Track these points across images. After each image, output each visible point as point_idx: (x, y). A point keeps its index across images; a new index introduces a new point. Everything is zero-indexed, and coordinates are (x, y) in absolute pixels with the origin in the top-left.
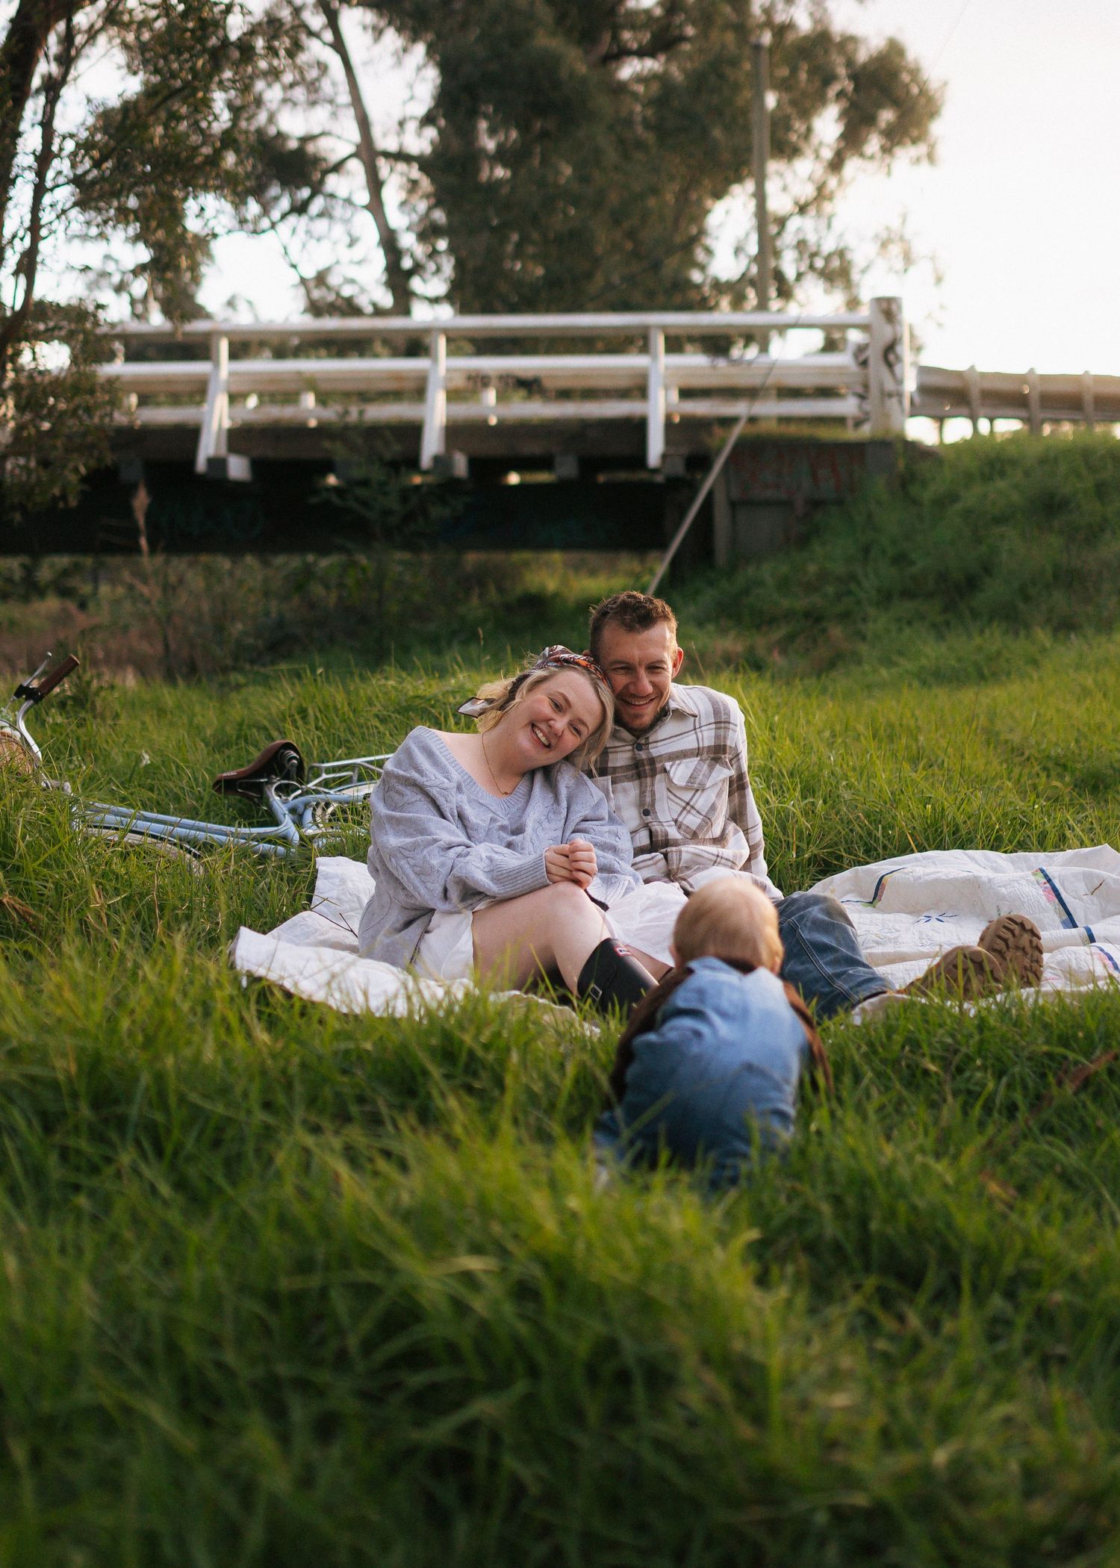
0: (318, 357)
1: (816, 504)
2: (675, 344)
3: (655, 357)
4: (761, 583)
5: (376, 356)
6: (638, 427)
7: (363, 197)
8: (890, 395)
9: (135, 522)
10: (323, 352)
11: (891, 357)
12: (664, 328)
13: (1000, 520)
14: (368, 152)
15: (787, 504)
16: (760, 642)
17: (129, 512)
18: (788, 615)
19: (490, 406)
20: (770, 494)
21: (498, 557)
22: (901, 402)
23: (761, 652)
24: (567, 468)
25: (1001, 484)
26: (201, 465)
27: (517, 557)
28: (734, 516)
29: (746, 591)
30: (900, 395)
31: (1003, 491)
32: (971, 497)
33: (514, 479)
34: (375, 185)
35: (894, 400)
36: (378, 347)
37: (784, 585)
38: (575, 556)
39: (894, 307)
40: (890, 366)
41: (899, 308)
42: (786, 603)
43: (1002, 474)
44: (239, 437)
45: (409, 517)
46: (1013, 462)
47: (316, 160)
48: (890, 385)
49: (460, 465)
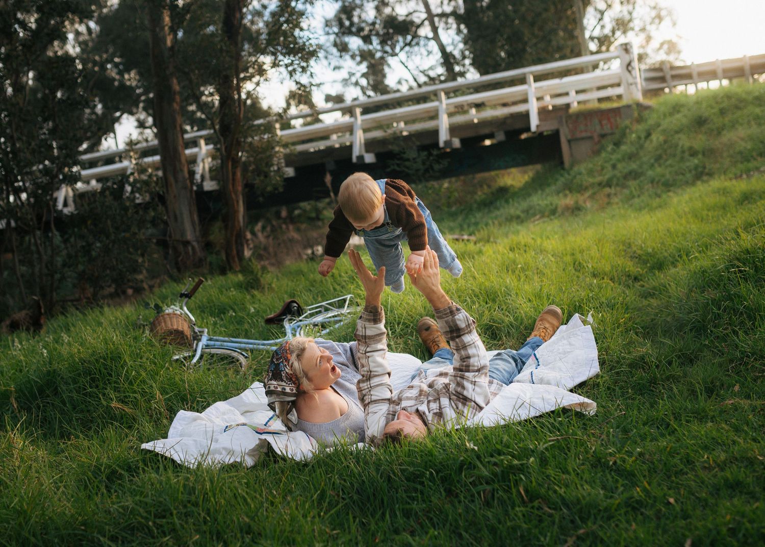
0: (409, 105)
1: (603, 136)
2: (538, 78)
3: (530, 85)
4: (580, 174)
5: (432, 101)
6: (526, 116)
7: (431, 35)
8: (631, 84)
9: (328, 187)
10: (410, 103)
11: (630, 68)
12: (532, 73)
13: (677, 132)
14: (431, 17)
15: (591, 138)
16: (581, 199)
17: (324, 184)
18: (592, 185)
19: (474, 116)
20: (584, 135)
21: (486, 175)
22: (636, 86)
23: (581, 203)
24: (500, 137)
25: (678, 116)
26: (354, 160)
27: (493, 173)
28: (570, 147)
29: (575, 177)
30: (636, 84)
31: (679, 119)
32: (665, 124)
33: (488, 142)
34: (435, 29)
35: (633, 86)
36: (433, 97)
37: (591, 172)
38: (520, 169)
39: (628, 47)
40: (630, 72)
41: (631, 47)
42: (591, 180)
43: (679, 112)
44: (370, 145)
45: (427, 170)
46: (683, 106)
47: (412, 23)
48: (631, 80)
49: (456, 143)
